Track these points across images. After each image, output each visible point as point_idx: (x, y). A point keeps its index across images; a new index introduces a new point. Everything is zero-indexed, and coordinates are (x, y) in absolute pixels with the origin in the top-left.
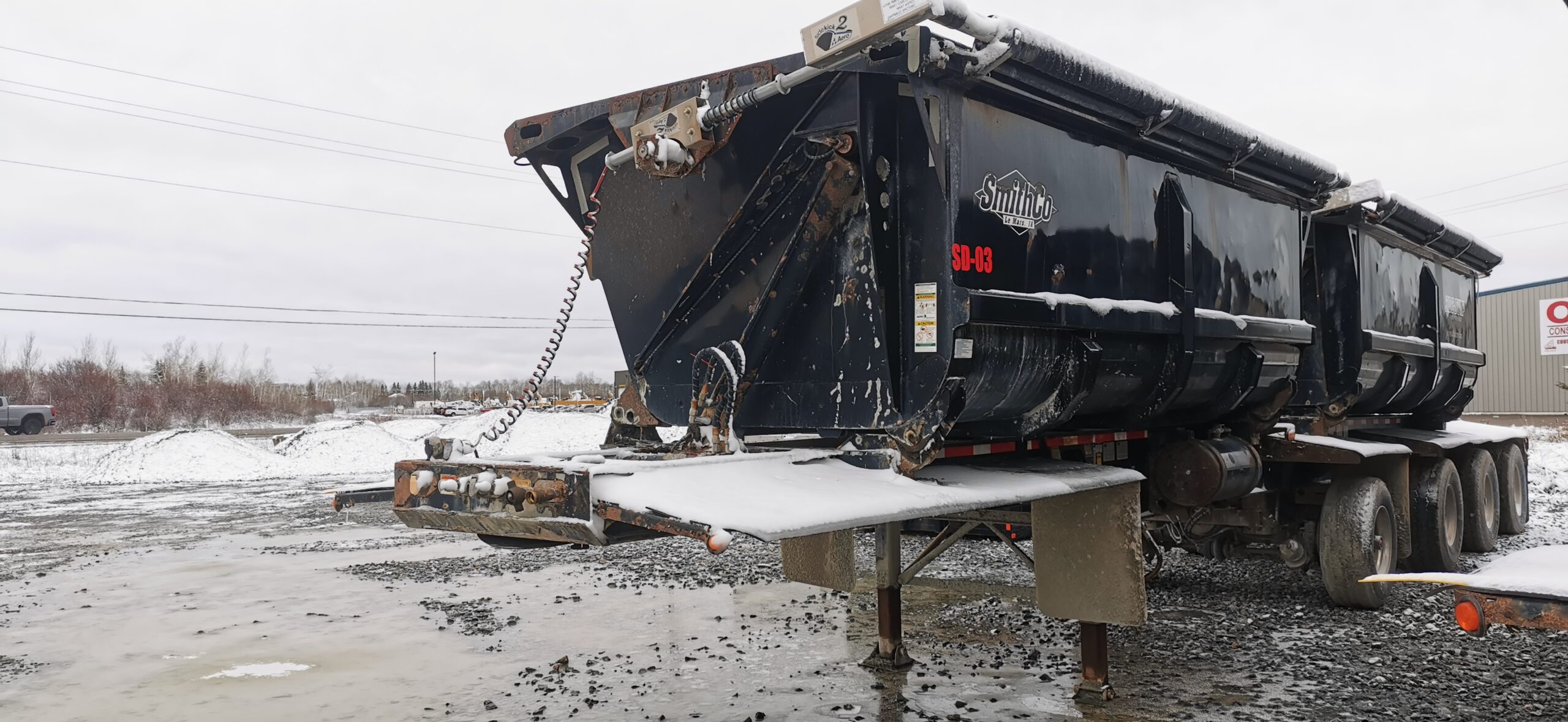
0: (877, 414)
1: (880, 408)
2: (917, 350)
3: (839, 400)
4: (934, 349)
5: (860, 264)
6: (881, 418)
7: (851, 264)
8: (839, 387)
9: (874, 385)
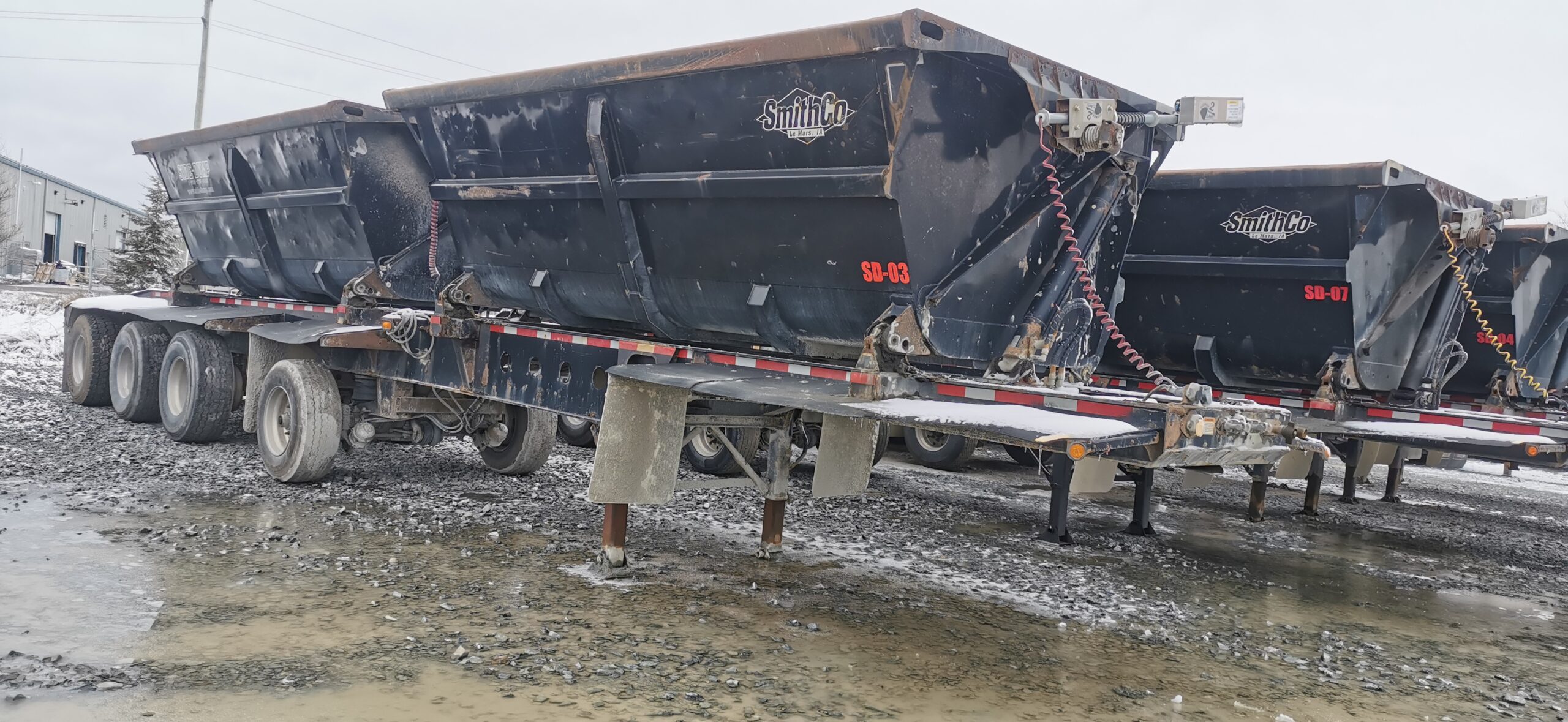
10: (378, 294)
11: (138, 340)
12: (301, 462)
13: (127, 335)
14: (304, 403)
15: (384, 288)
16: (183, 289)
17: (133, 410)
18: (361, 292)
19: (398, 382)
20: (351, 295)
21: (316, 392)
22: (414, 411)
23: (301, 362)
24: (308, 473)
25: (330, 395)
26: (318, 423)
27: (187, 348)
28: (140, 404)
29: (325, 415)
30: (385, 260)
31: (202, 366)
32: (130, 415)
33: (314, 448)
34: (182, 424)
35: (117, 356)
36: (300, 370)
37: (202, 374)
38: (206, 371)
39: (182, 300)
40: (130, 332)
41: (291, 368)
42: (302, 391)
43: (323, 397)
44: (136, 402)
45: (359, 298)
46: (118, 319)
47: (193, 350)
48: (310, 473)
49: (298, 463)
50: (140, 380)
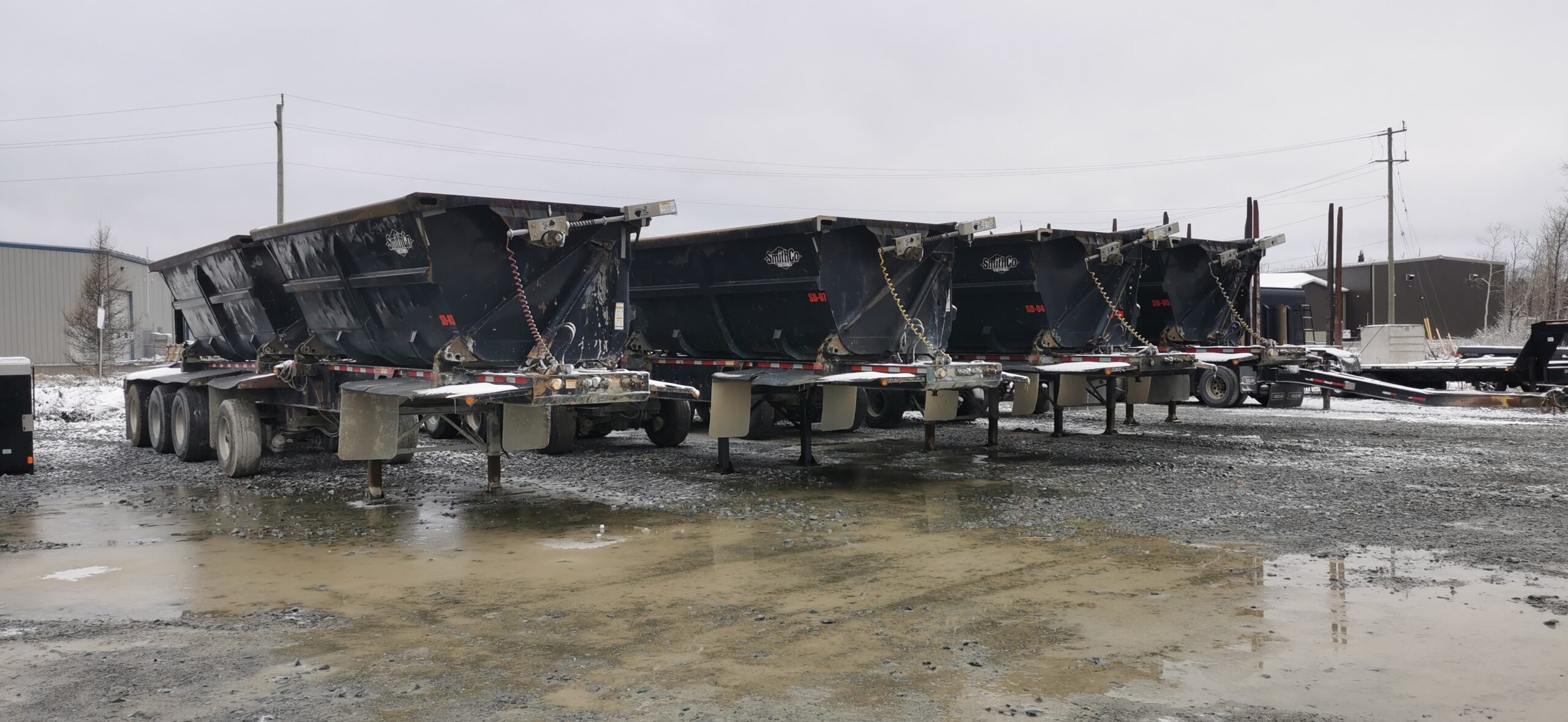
0: (599, 354)
1: (600, 351)
2: (616, 328)
3: (582, 348)
4: (622, 328)
5: (594, 292)
6: (601, 355)
7: (590, 292)
8: (582, 343)
9: (598, 342)
10: (280, 353)
11: (161, 397)
12: (238, 463)
13: (156, 395)
14: (235, 425)
15: (284, 348)
16: (190, 360)
17: (162, 446)
18: (268, 353)
19: (296, 407)
20: (262, 355)
21: (242, 418)
22: (308, 425)
23: (234, 400)
24: (244, 470)
25: (252, 419)
26: (245, 437)
27: (182, 400)
28: (165, 440)
29: (249, 432)
30: (283, 330)
31: (192, 410)
32: (161, 450)
33: (244, 454)
34: (183, 449)
35: (152, 411)
36: (233, 405)
37: (192, 415)
38: (195, 413)
39: (188, 368)
40: (157, 392)
41: (228, 404)
42: (234, 418)
43: (247, 421)
44: (163, 440)
45: (267, 356)
46: (151, 384)
47: (185, 399)
48: (245, 469)
49: (235, 463)
50: (164, 424)
